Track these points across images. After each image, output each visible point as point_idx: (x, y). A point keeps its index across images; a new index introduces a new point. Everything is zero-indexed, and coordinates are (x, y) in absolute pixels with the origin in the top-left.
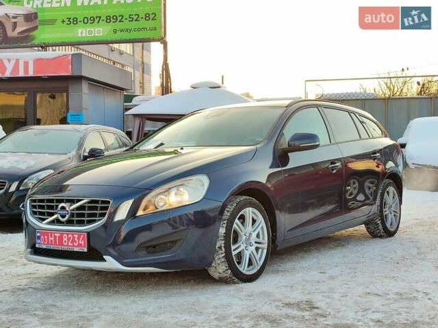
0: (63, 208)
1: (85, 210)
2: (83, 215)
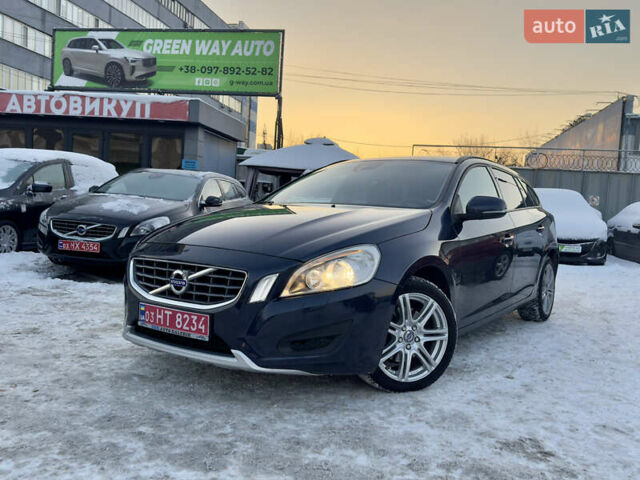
0: (178, 276)
1: (208, 282)
2: (205, 289)
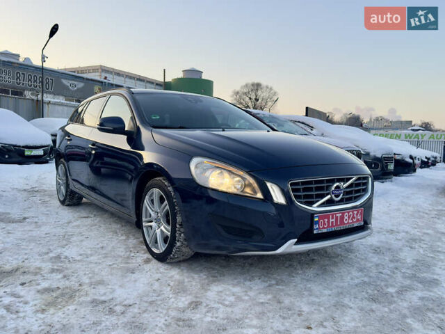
1: (352, 187)
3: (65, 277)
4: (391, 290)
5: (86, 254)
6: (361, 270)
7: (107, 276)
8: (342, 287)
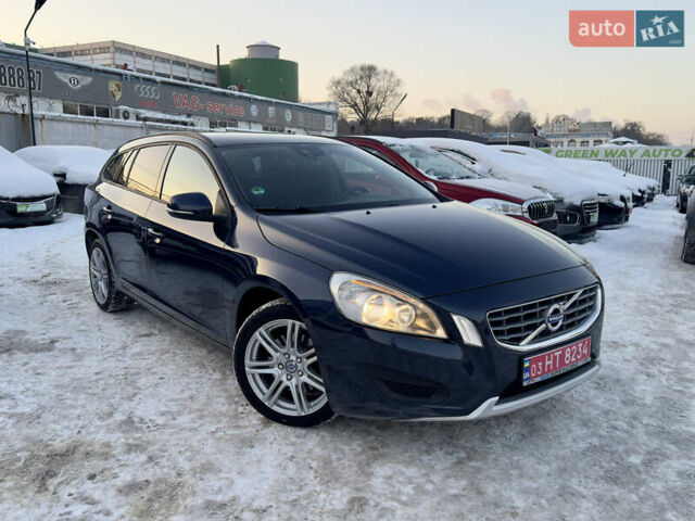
1: (576, 306)
3: (151, 459)
4: (635, 460)
5: (170, 413)
6: (585, 424)
7: (215, 454)
8: (564, 458)
